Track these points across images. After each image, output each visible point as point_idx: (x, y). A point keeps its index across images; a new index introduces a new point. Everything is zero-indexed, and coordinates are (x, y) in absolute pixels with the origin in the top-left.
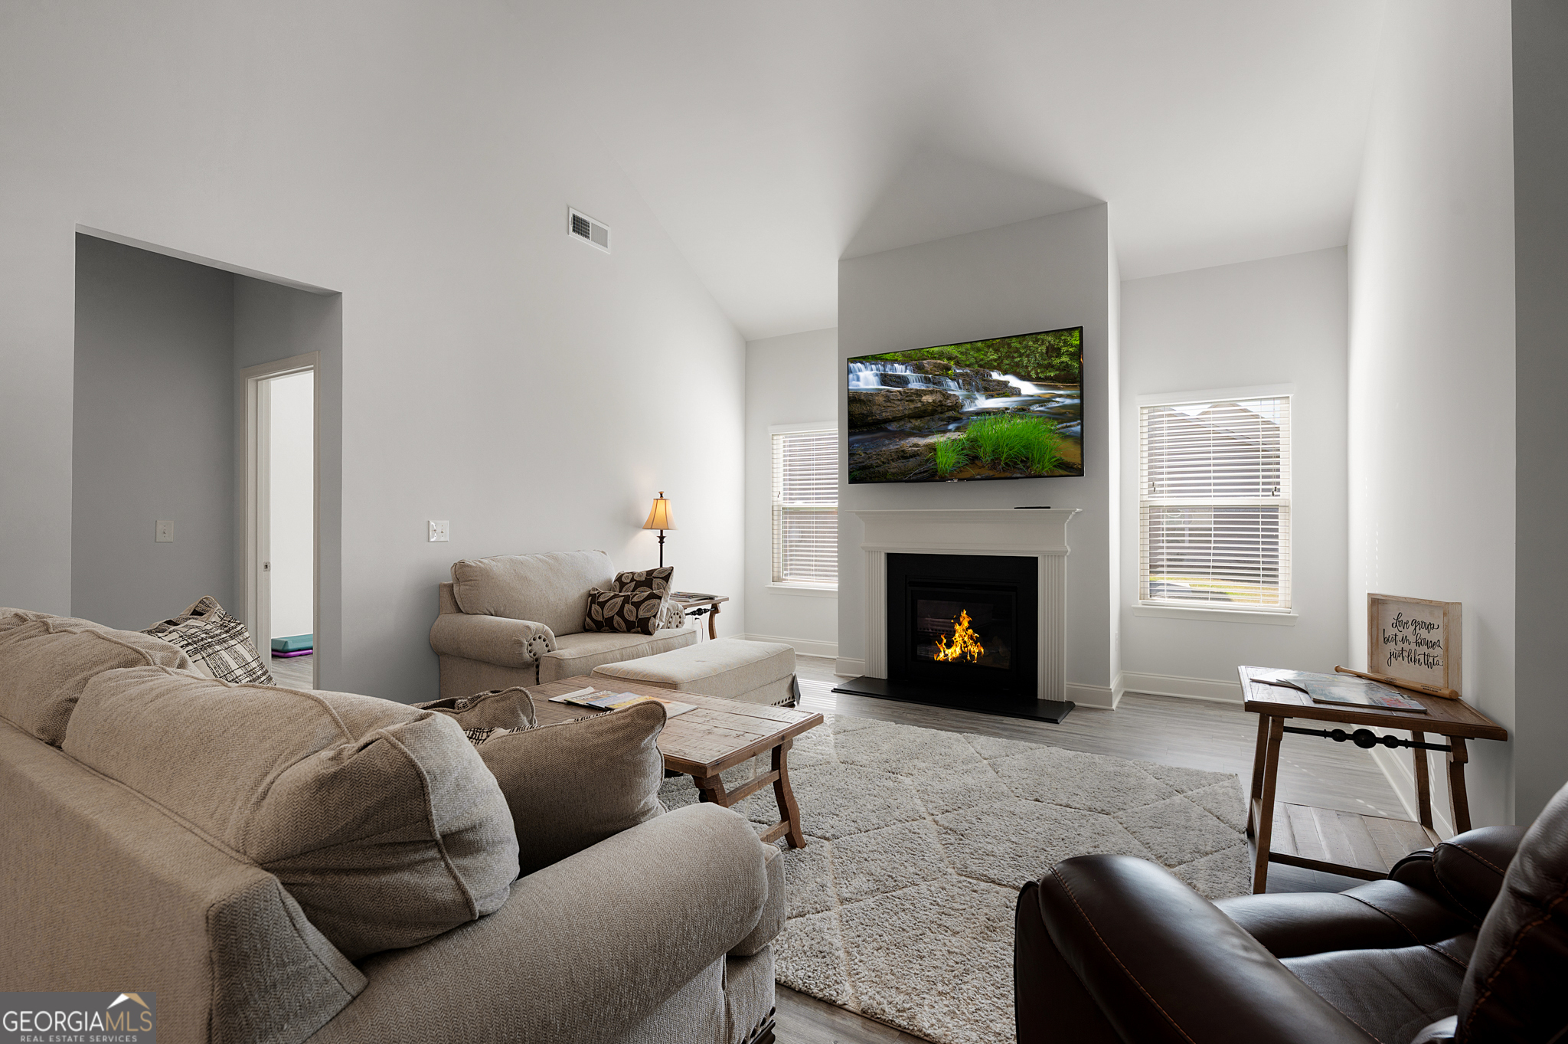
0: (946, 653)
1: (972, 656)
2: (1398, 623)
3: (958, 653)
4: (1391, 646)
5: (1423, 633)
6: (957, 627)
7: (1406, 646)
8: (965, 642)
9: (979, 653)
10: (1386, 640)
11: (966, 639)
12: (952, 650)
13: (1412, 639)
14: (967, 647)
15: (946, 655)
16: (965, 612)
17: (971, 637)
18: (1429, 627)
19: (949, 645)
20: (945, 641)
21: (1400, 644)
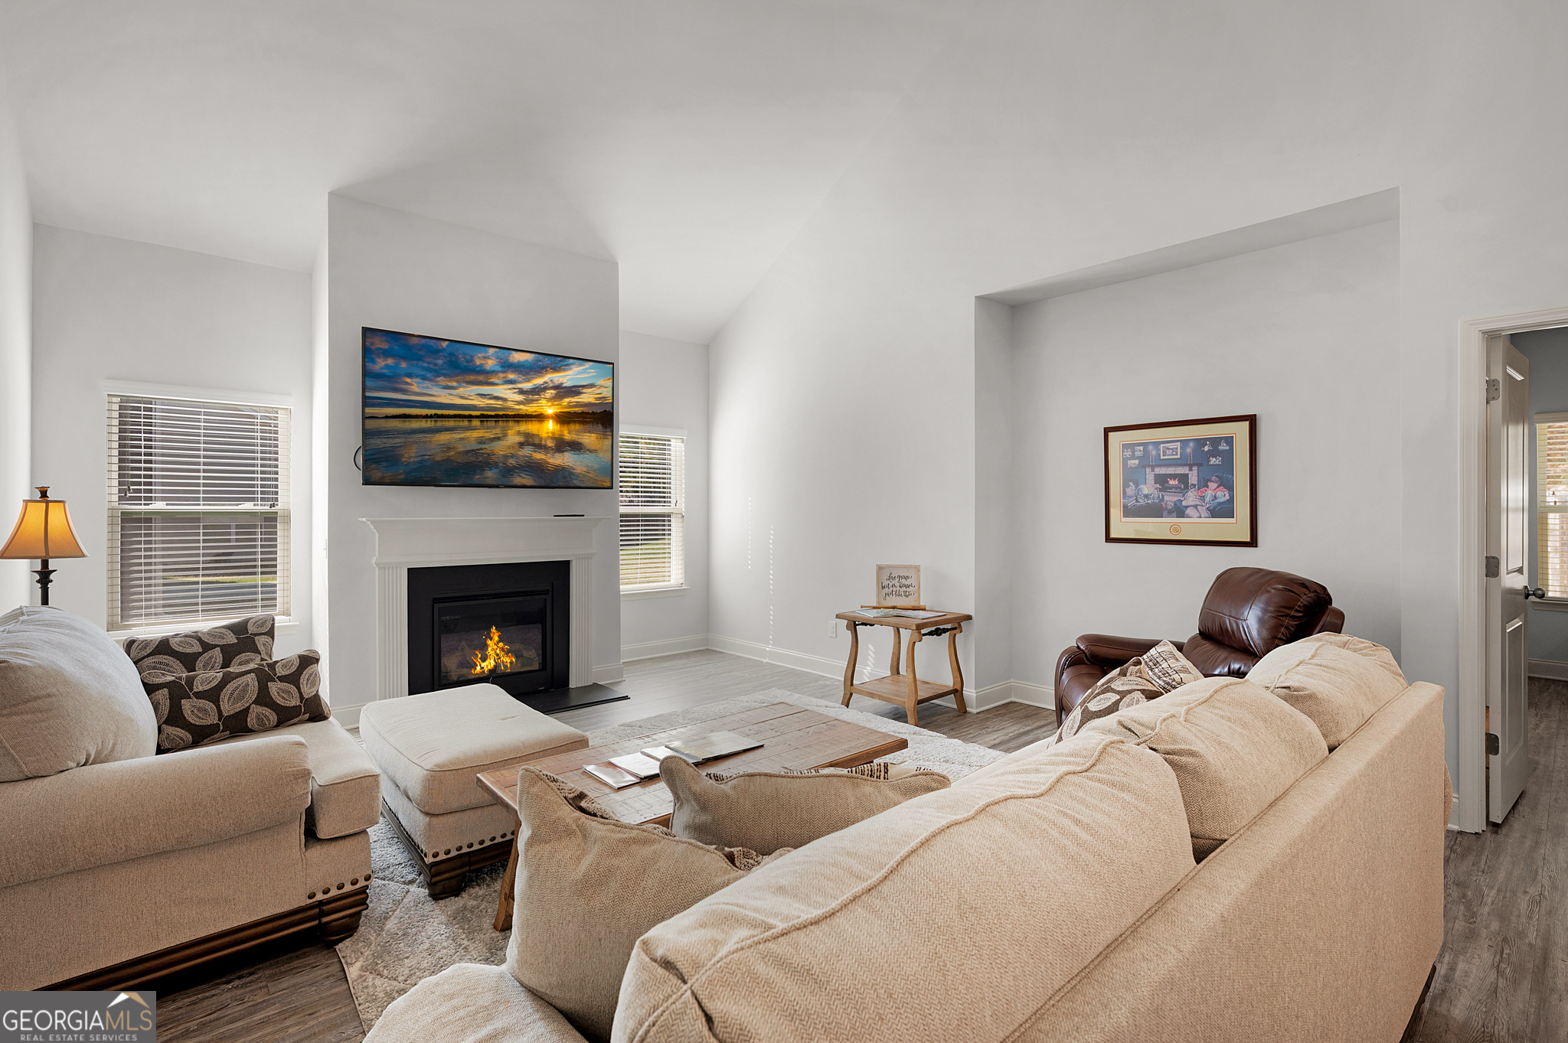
0: (482, 666)
1: (505, 666)
2: (890, 578)
3: (492, 665)
4: (886, 590)
5: (904, 581)
6: (489, 642)
7: (894, 589)
8: (497, 655)
9: (511, 663)
10: (883, 587)
11: (498, 651)
12: (487, 663)
13: (897, 585)
14: (500, 658)
15: (482, 668)
16: (494, 628)
17: (502, 649)
18: (906, 578)
19: (484, 659)
20: (480, 656)
21: (891, 589)
